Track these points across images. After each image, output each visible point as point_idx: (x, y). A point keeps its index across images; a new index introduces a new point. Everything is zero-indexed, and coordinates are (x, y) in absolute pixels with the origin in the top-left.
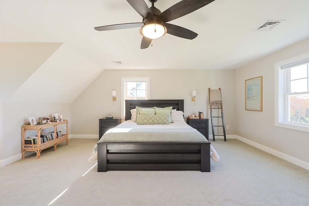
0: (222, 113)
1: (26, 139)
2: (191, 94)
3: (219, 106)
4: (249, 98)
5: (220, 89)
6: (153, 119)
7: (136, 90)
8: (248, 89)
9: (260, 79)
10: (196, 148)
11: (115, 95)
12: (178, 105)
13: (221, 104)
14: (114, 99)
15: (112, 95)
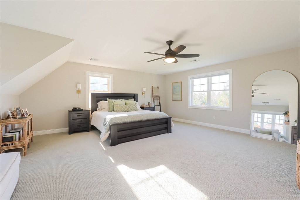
0: (160, 103)
1: (4, 137)
2: (142, 90)
3: (157, 99)
4: (175, 93)
5: (158, 87)
6: (124, 107)
7: (99, 84)
8: (173, 89)
9: (181, 83)
10: (165, 120)
11: (80, 88)
12: (134, 97)
13: (159, 97)
14: (78, 91)
15: (78, 88)
